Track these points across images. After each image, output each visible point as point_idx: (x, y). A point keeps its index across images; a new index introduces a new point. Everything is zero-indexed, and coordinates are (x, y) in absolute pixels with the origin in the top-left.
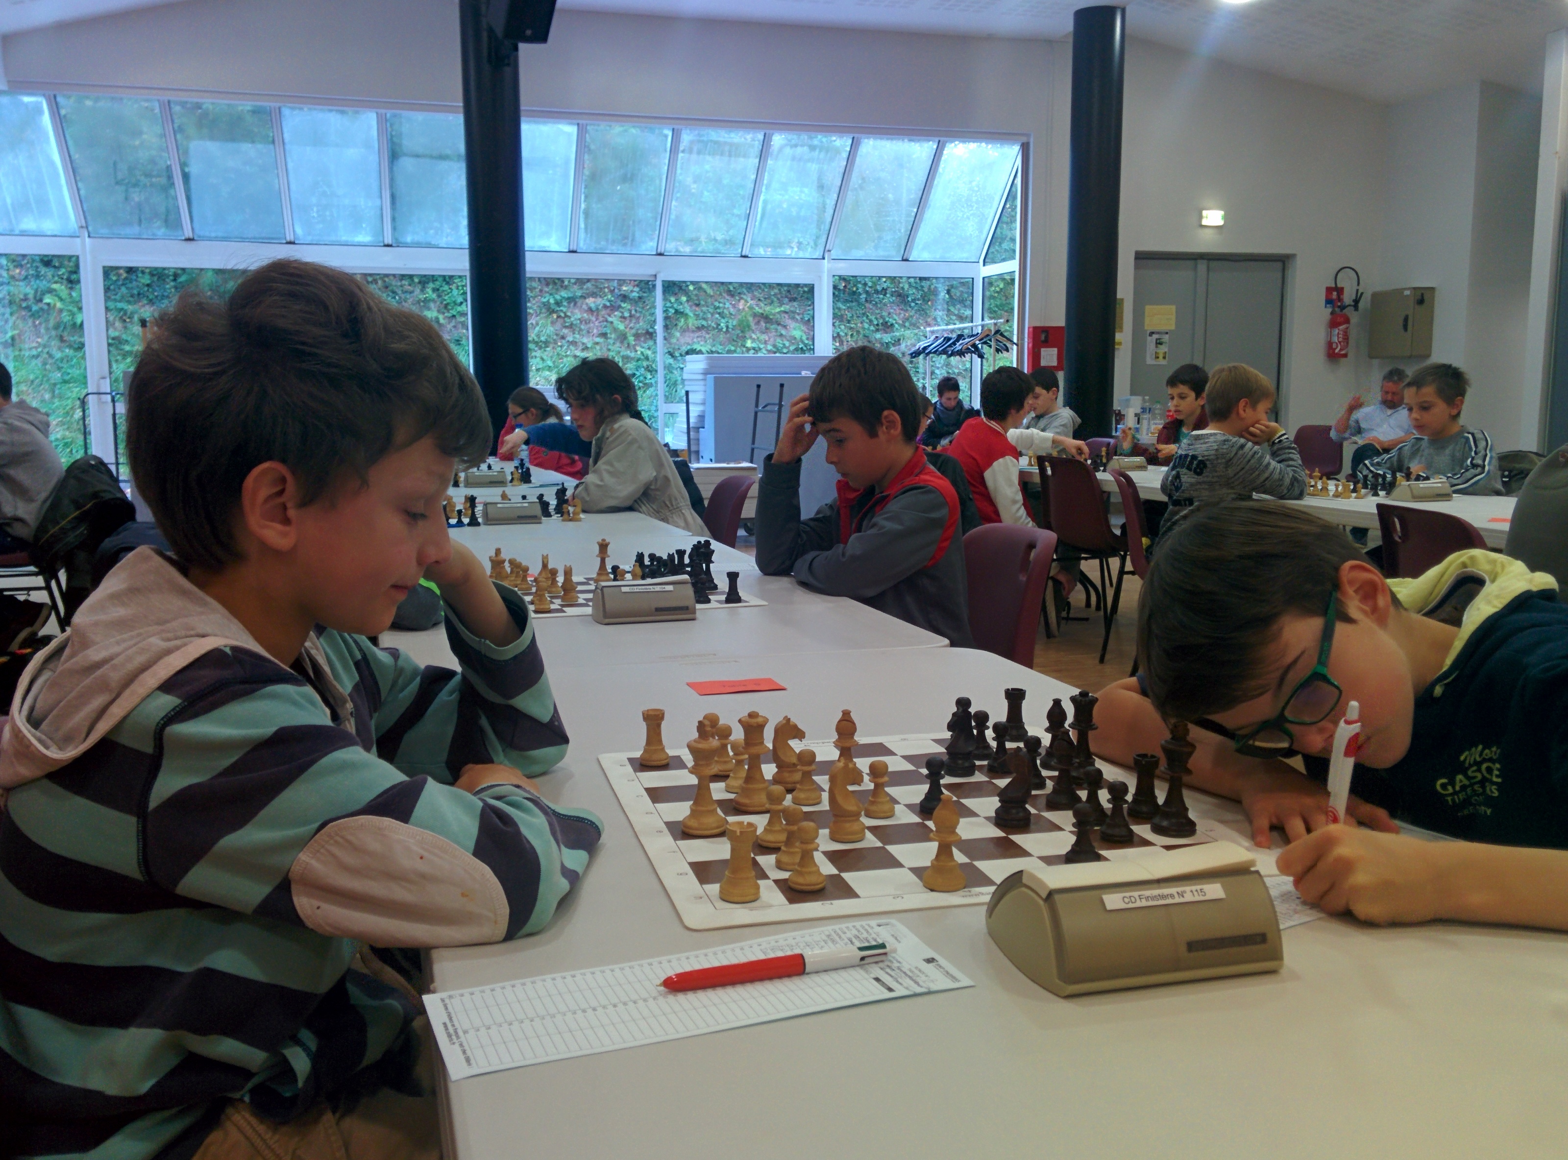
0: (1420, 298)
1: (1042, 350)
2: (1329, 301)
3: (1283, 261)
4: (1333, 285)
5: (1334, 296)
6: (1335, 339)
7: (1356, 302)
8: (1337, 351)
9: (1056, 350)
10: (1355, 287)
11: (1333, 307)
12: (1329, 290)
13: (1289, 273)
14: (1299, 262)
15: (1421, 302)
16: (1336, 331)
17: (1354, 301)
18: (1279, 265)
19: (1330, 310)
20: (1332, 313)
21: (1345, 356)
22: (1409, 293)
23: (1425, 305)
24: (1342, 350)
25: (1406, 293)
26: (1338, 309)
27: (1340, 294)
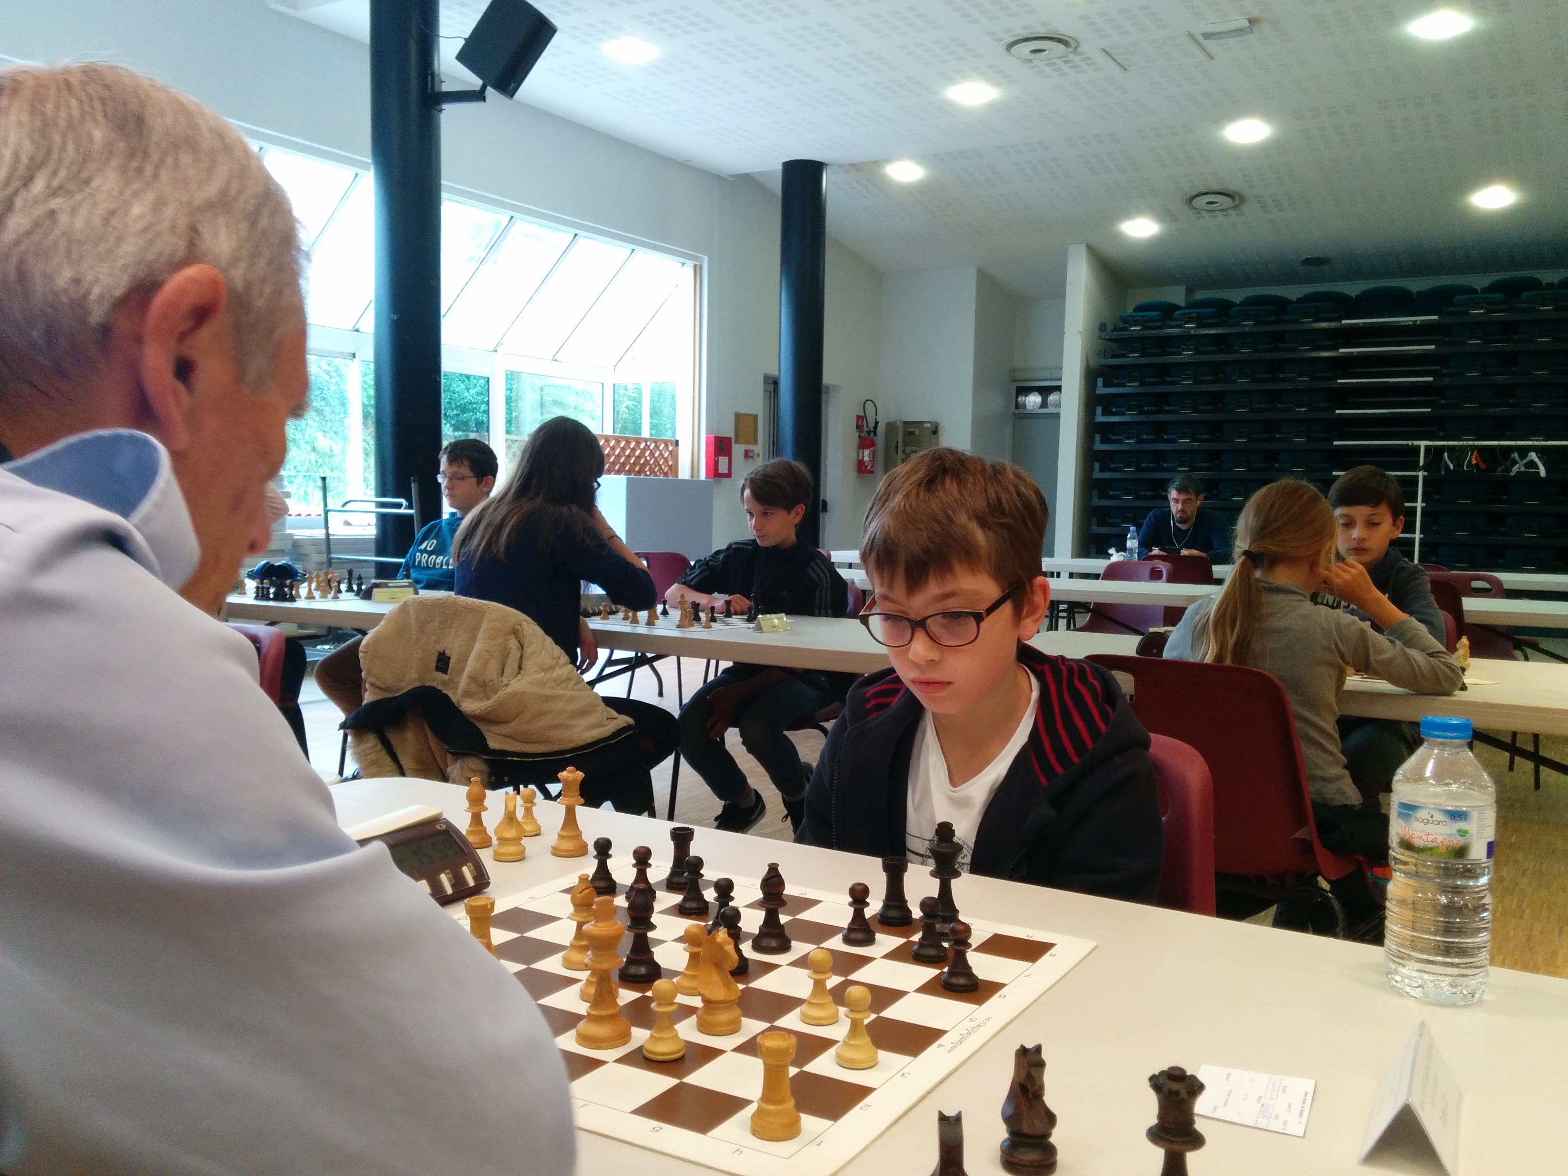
0: (933, 429)
1: (720, 457)
2: (859, 427)
4: (862, 414)
5: (860, 423)
6: (866, 459)
7: (876, 427)
8: (869, 468)
9: (727, 458)
10: (874, 417)
11: (860, 432)
12: (858, 417)
14: (841, 391)
15: (934, 432)
16: (867, 452)
17: (874, 428)
19: (858, 434)
20: (860, 436)
21: (871, 472)
22: (929, 425)
23: (935, 436)
24: (871, 467)
25: (926, 425)
26: (862, 434)
27: (863, 421)
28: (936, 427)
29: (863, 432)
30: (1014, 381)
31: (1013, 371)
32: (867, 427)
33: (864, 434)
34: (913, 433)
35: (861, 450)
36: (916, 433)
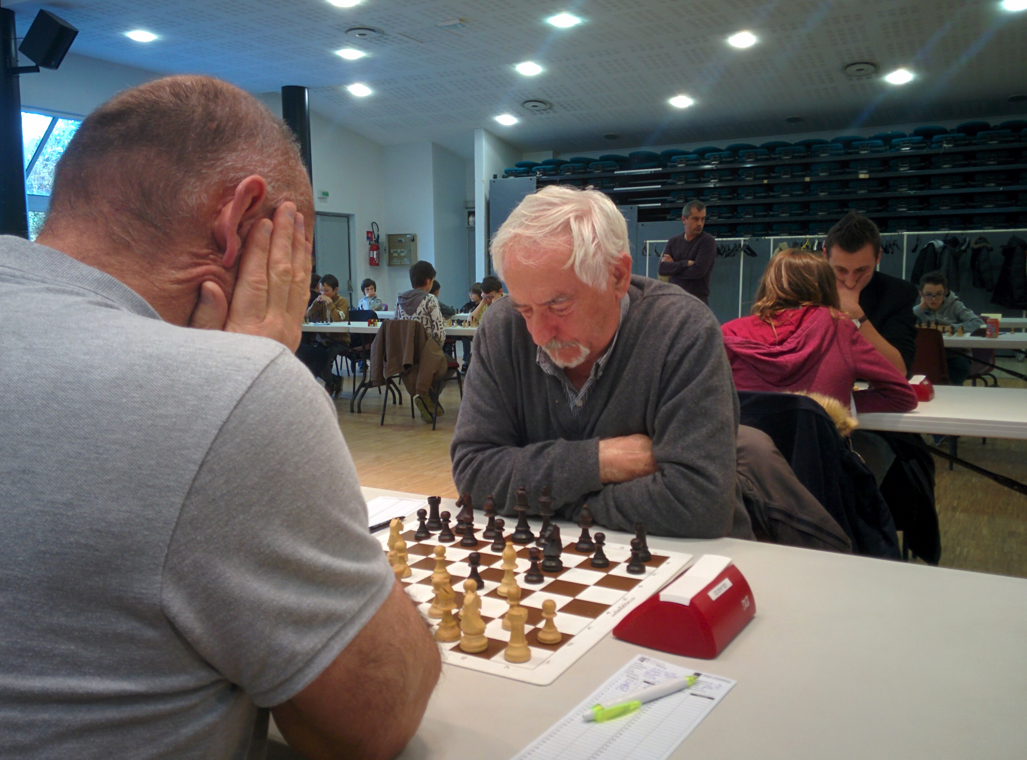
0: (412, 238)
2: (368, 238)
3: (348, 217)
4: (371, 230)
5: (370, 235)
6: (375, 256)
7: (378, 238)
8: (375, 262)
10: (378, 232)
11: (370, 241)
12: (368, 232)
13: (351, 223)
14: (357, 218)
15: (413, 240)
16: (375, 253)
18: (346, 219)
19: (368, 242)
20: (370, 244)
21: (378, 265)
22: (409, 236)
23: (414, 242)
24: (378, 262)
25: (408, 236)
26: (372, 242)
27: (372, 235)
28: (414, 237)
29: (372, 241)
30: (467, 208)
31: (466, 202)
32: (375, 238)
33: (373, 242)
34: (401, 241)
35: (372, 252)
36: (403, 241)
